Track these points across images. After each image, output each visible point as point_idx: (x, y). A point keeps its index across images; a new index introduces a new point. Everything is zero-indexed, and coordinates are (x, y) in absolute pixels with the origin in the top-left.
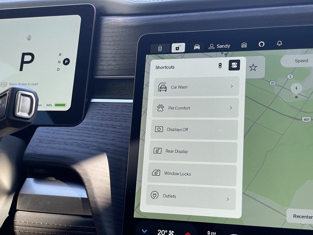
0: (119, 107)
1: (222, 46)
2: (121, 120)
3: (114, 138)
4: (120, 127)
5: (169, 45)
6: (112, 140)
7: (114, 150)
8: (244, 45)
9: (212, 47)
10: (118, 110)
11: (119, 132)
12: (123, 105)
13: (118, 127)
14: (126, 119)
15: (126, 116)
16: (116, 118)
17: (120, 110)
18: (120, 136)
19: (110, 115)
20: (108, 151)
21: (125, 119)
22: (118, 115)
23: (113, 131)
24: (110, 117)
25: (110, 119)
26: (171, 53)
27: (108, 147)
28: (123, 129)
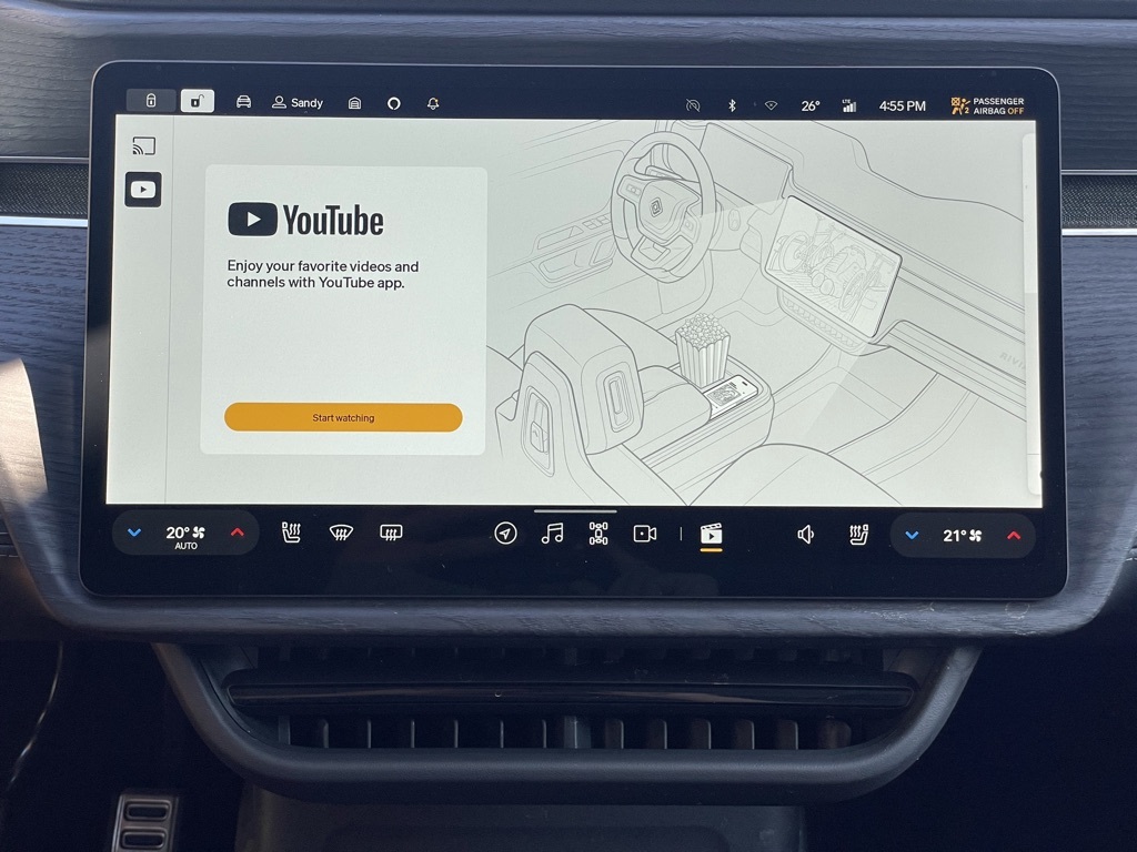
0: (41, 239)
1: (303, 104)
2: (50, 272)
3: (36, 319)
4: (49, 291)
5: (174, 92)
6: (33, 322)
7: (40, 348)
8: (355, 104)
9: (279, 104)
10: (39, 246)
11: (49, 303)
12: (52, 232)
13: (45, 291)
14: (65, 270)
15: (62, 261)
16: (35, 265)
17: (45, 245)
18: (53, 313)
19: (18, 258)
20: (27, 350)
21: (60, 270)
22: (39, 259)
23: (31, 301)
24: (19, 264)
25: (22, 270)
26: (178, 111)
27: (23, 340)
28: (59, 294)
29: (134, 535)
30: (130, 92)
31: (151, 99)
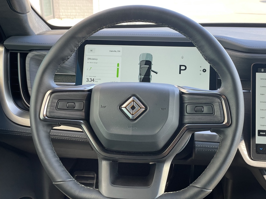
29: (261, 149)
30: (259, 69)
31: (263, 70)
